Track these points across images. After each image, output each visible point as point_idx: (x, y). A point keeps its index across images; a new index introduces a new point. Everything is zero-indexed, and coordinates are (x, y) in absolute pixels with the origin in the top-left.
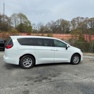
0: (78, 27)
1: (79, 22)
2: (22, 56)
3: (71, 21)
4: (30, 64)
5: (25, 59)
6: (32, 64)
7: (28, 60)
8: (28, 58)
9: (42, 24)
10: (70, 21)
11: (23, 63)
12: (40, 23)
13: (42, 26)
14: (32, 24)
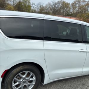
0: (78, 10)
1: (80, 5)
2: (8, 68)
3: (72, 4)
4: (29, 85)
5: (20, 74)
6: (35, 85)
7: (27, 76)
8: (27, 72)
9: (42, 4)
10: (70, 4)
11: (14, 85)
12: (40, 3)
13: (41, 7)
14: (31, 3)
